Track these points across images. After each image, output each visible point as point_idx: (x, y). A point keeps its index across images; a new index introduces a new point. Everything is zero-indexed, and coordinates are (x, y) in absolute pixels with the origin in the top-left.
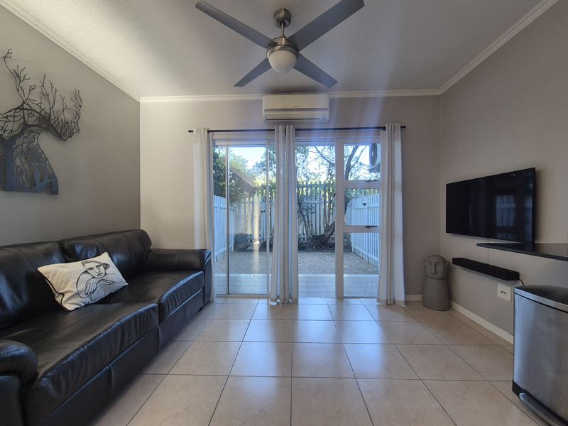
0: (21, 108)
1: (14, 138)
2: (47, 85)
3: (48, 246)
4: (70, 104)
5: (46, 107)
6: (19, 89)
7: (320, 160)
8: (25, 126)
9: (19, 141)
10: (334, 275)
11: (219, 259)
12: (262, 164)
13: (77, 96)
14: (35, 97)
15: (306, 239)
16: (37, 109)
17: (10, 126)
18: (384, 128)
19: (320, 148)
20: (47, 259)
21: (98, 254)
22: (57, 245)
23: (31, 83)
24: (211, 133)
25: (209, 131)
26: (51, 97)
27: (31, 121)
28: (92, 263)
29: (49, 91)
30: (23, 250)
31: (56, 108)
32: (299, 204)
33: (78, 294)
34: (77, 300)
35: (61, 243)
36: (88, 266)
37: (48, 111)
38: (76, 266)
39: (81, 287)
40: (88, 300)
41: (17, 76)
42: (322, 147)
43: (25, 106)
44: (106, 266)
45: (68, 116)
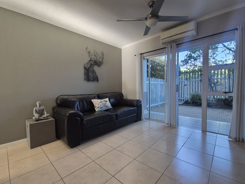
0: (90, 61)
1: (89, 68)
2: (95, 52)
3: (95, 95)
4: (101, 56)
5: (95, 59)
6: (89, 56)
7: (228, 51)
8: (91, 65)
9: (90, 69)
10: (201, 119)
11: (159, 106)
12: (185, 60)
13: (102, 53)
14: (93, 57)
15: (214, 101)
16: (93, 60)
17: (88, 66)
18: (237, 29)
19: (226, 44)
20: (94, 98)
21: (106, 98)
22: (97, 95)
23: (92, 53)
24: (142, 55)
25: (141, 54)
26: (96, 55)
27: (92, 63)
28: (103, 100)
29: (96, 54)
30: (90, 95)
31: (97, 58)
32: (209, 80)
33: (98, 107)
34: (98, 109)
35: (98, 95)
36: (102, 101)
37: (96, 59)
38: (99, 100)
39: (99, 106)
40: (101, 110)
41: (89, 53)
42: (229, 43)
43: (91, 60)
44: (106, 101)
45: (101, 60)
